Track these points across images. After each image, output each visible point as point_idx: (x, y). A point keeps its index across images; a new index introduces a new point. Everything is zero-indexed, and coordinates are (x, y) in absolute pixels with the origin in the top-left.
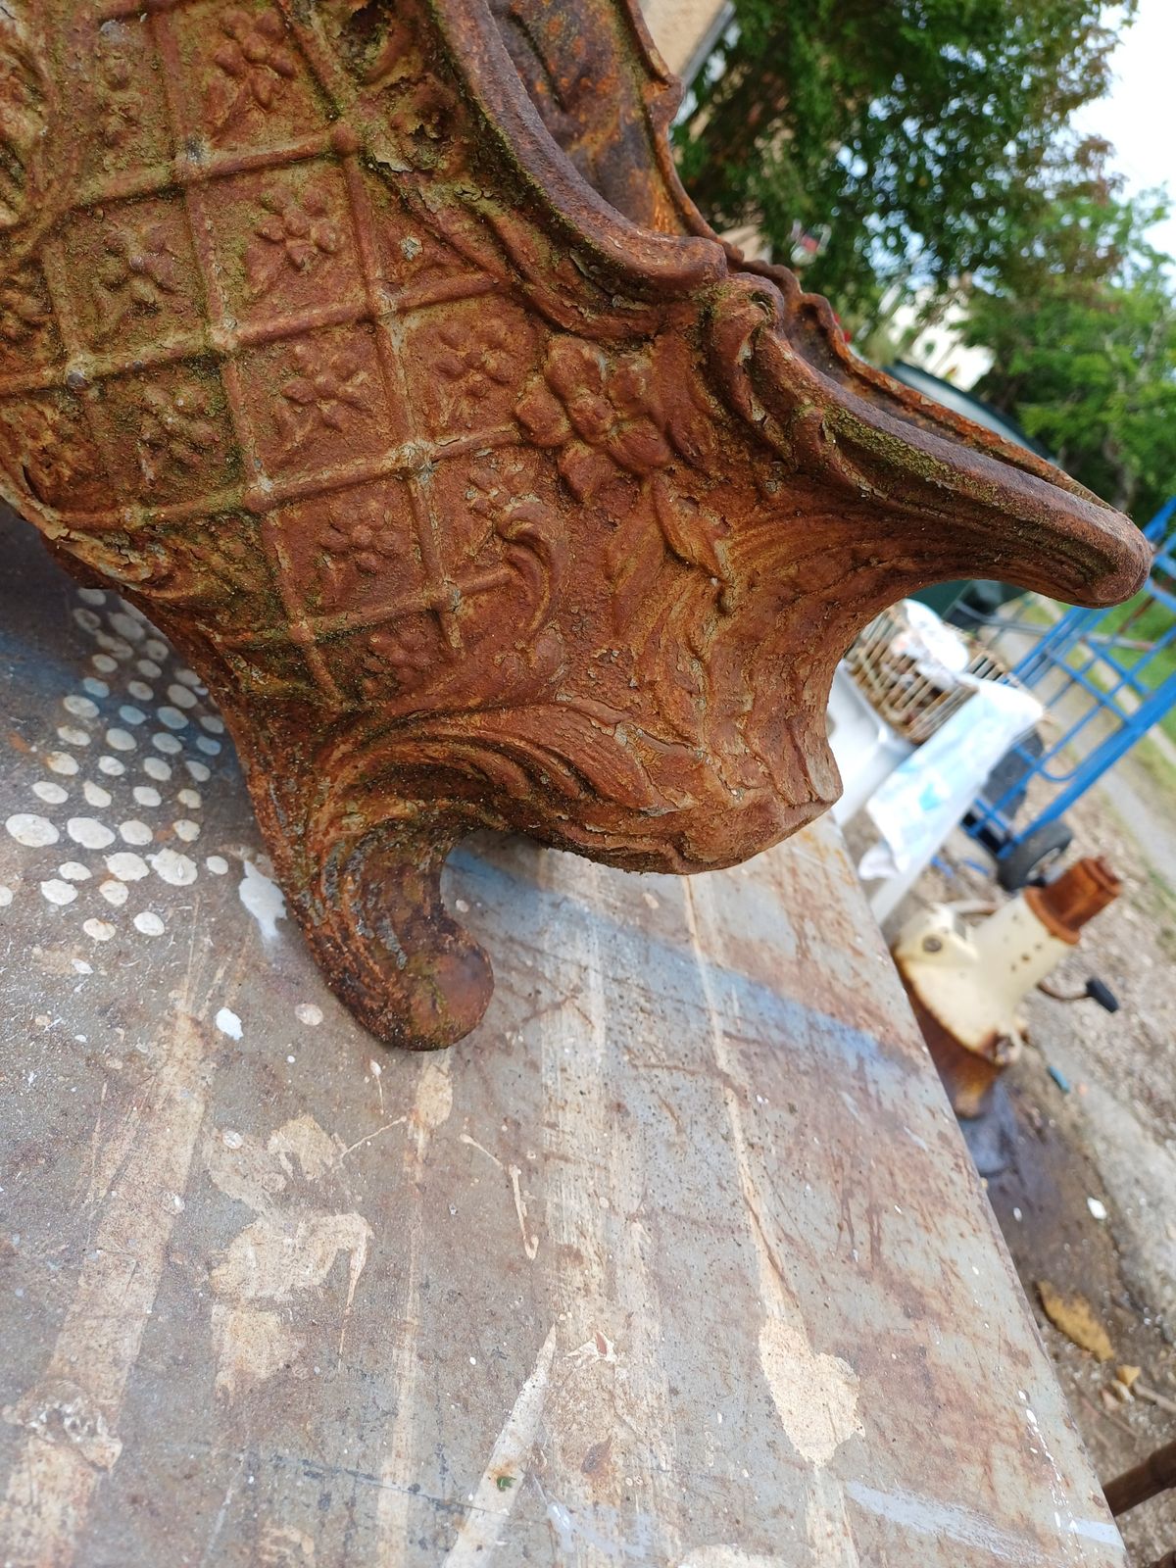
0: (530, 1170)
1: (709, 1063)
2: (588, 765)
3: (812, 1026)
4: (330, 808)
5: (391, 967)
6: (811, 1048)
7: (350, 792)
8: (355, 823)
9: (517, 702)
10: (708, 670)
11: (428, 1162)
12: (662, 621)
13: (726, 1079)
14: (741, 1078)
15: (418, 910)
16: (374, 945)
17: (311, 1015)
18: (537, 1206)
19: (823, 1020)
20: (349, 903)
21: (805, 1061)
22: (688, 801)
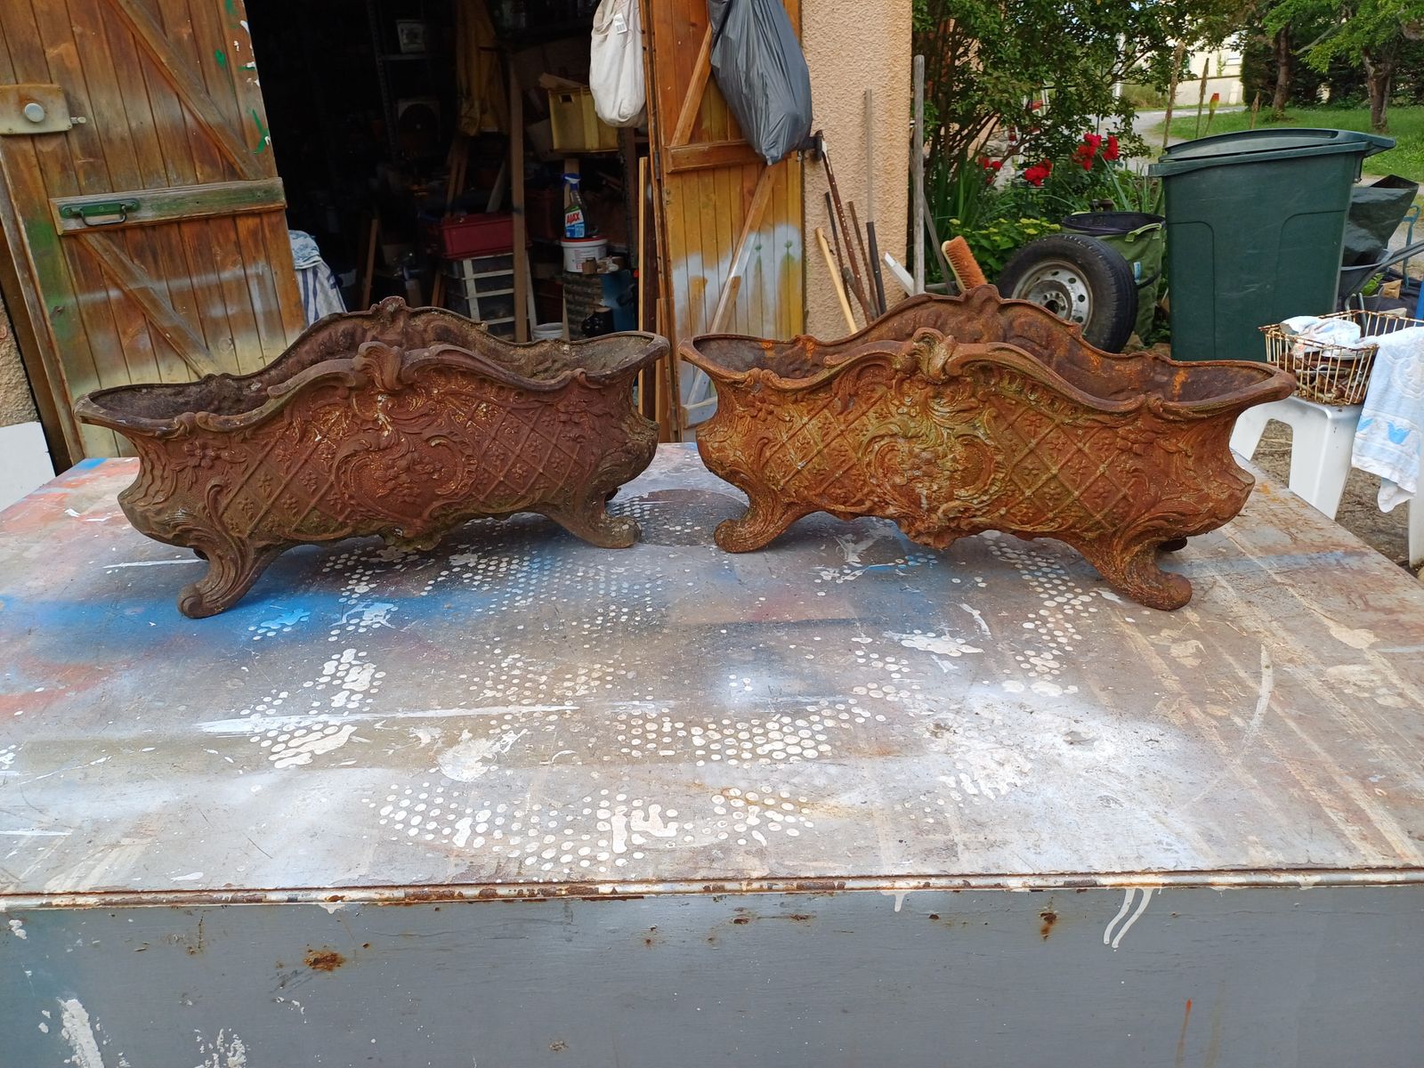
10: (1195, 471)
20: (1137, 580)
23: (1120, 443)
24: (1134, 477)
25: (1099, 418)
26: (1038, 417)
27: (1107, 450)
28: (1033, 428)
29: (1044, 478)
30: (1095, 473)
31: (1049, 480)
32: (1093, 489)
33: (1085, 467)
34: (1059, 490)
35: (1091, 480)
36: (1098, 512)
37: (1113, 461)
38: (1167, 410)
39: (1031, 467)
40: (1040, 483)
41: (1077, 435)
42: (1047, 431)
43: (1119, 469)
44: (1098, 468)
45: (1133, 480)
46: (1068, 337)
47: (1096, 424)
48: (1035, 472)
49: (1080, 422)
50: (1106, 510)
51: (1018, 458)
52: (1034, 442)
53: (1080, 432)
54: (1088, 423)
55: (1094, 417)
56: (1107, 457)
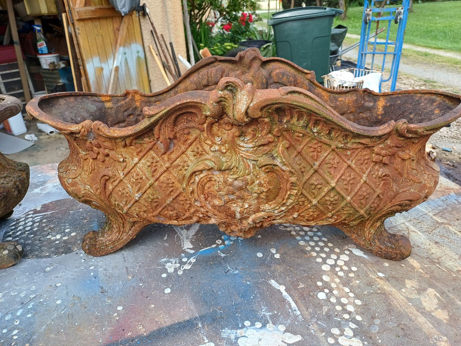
0: (439, 263)
1: (437, 222)
2: (410, 198)
3: (443, 201)
4: (367, 232)
5: (393, 249)
6: (447, 205)
7: (370, 228)
8: (372, 231)
9: (394, 197)
10: (416, 170)
11: (426, 273)
12: (407, 169)
13: (443, 223)
14: (445, 221)
15: (388, 237)
16: (387, 247)
17: (387, 265)
18: (446, 268)
19: (442, 198)
20: (378, 243)
21: (450, 209)
22: (427, 191)
23: (375, 157)
24: (383, 180)
25: (363, 141)
26: (320, 144)
27: (366, 164)
28: (315, 153)
29: (326, 190)
30: (360, 182)
31: (329, 191)
32: (360, 193)
33: (353, 179)
34: (336, 198)
35: (358, 187)
36: (362, 208)
37: (370, 172)
38: (409, 131)
39: (316, 183)
40: (323, 194)
41: (346, 155)
42: (326, 155)
43: (374, 176)
44: (361, 178)
45: (383, 182)
46: (307, 81)
47: (360, 146)
48: (319, 186)
49: (349, 145)
50: (368, 207)
51: (306, 177)
52: (317, 164)
53: (349, 153)
54: (355, 146)
55: (358, 141)
56: (367, 169)
